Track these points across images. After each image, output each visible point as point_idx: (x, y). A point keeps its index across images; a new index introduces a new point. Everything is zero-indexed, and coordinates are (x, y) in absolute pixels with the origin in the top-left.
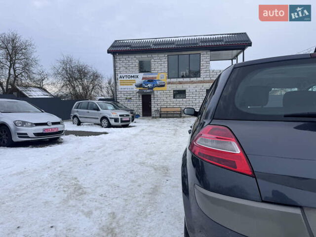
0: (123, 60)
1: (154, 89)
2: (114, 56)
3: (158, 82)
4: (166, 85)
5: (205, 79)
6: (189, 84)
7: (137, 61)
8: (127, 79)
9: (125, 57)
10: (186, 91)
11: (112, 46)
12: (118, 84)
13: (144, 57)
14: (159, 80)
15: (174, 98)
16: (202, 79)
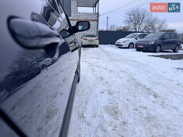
5: (74, 18)
16: (72, 18)
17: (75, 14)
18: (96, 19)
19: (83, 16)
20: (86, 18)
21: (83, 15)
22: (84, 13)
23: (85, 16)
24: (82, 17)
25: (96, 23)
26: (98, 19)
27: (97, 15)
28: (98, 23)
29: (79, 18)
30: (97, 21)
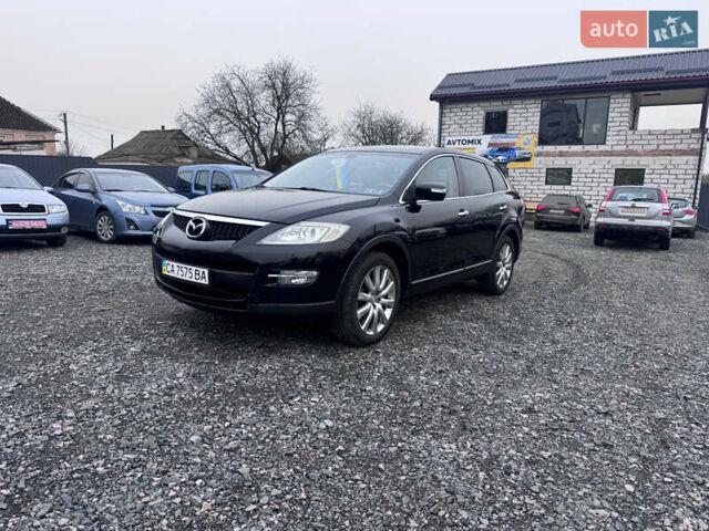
0: (457, 114)
1: (509, 165)
2: (441, 105)
3: (517, 153)
4: (533, 158)
5: (615, 148)
6: (579, 158)
7: (482, 113)
8: (461, 146)
9: (459, 106)
10: (574, 171)
11: (440, 87)
13: (496, 106)
14: (520, 149)
15: (547, 183)
16: (609, 149)
17: (618, 138)
18: (694, 149)
19: (646, 142)
20: (658, 145)
21: (649, 137)
22: (650, 133)
23: (656, 142)
24: (643, 145)
25: (693, 159)
26: (702, 149)
28: (700, 161)
29: (631, 147)
30: (700, 153)
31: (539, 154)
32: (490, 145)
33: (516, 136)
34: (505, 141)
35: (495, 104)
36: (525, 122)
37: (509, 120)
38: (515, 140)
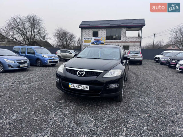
0: (86, 32)
2: (82, 29)
3: (101, 42)
6: (115, 43)
7: (92, 32)
8: (87, 40)
9: (86, 30)
11: (81, 24)
12: (83, 42)
13: (95, 30)
16: (122, 41)
17: (124, 38)
18: (139, 41)
22: (130, 37)
23: (131, 39)
24: (129, 40)
25: (139, 43)
26: (141, 41)
27: (140, 38)
28: (141, 44)
29: (126, 41)
30: (140, 42)
31: (106, 42)
32: (94, 40)
33: (101, 38)
34: (98, 39)
35: (95, 29)
36: (102, 34)
37: (99, 34)
38: (100, 39)
